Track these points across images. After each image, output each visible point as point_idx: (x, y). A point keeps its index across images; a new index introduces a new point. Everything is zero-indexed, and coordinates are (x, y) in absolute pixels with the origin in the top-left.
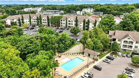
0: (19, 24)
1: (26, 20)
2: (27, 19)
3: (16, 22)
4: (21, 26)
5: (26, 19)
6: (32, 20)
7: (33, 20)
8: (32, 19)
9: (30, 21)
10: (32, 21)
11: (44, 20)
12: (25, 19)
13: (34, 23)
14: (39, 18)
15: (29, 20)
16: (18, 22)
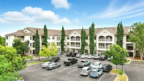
0: (34, 49)
1: (53, 41)
2: (56, 38)
3: (28, 42)
4: (38, 53)
5: (53, 38)
6: (66, 41)
7: (70, 41)
8: (66, 38)
9: (62, 43)
10: (66, 44)
11: (101, 37)
12: (51, 37)
13: (70, 47)
14: (88, 33)
15: (59, 41)
16: (32, 41)
